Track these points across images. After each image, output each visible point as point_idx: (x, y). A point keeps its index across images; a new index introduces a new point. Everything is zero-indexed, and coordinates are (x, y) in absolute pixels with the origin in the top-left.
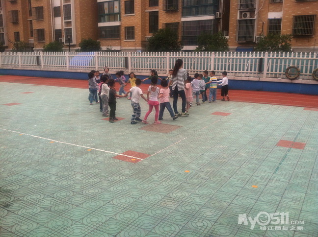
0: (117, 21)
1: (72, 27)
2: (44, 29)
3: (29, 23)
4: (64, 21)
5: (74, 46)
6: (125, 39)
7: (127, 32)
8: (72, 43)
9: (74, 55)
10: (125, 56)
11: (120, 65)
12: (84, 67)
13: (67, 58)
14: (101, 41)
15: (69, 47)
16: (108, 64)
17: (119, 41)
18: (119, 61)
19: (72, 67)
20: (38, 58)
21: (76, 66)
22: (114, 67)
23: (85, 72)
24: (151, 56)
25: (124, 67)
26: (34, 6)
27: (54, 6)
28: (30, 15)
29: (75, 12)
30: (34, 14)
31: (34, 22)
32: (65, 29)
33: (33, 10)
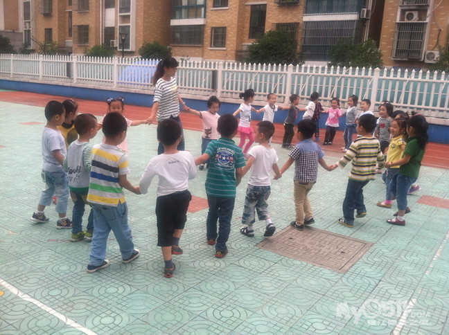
0: (200, 17)
1: (130, 24)
2: (88, 26)
3: (67, 15)
4: (119, 14)
5: (132, 53)
6: (211, 47)
7: (215, 35)
8: (129, 48)
9: (127, 63)
10: (212, 68)
11: (203, 85)
12: (141, 85)
13: (115, 68)
14: (174, 48)
15: (124, 54)
16: (181, 81)
17: (201, 49)
18: (201, 77)
19: (122, 83)
20: (69, 65)
21: (130, 82)
22: (191, 87)
23: (142, 92)
24: (259, 70)
25: (209, 87)
28: (70, 3)
29: (137, 2)
30: (75, 1)
31: (75, 14)
32: (120, 26)
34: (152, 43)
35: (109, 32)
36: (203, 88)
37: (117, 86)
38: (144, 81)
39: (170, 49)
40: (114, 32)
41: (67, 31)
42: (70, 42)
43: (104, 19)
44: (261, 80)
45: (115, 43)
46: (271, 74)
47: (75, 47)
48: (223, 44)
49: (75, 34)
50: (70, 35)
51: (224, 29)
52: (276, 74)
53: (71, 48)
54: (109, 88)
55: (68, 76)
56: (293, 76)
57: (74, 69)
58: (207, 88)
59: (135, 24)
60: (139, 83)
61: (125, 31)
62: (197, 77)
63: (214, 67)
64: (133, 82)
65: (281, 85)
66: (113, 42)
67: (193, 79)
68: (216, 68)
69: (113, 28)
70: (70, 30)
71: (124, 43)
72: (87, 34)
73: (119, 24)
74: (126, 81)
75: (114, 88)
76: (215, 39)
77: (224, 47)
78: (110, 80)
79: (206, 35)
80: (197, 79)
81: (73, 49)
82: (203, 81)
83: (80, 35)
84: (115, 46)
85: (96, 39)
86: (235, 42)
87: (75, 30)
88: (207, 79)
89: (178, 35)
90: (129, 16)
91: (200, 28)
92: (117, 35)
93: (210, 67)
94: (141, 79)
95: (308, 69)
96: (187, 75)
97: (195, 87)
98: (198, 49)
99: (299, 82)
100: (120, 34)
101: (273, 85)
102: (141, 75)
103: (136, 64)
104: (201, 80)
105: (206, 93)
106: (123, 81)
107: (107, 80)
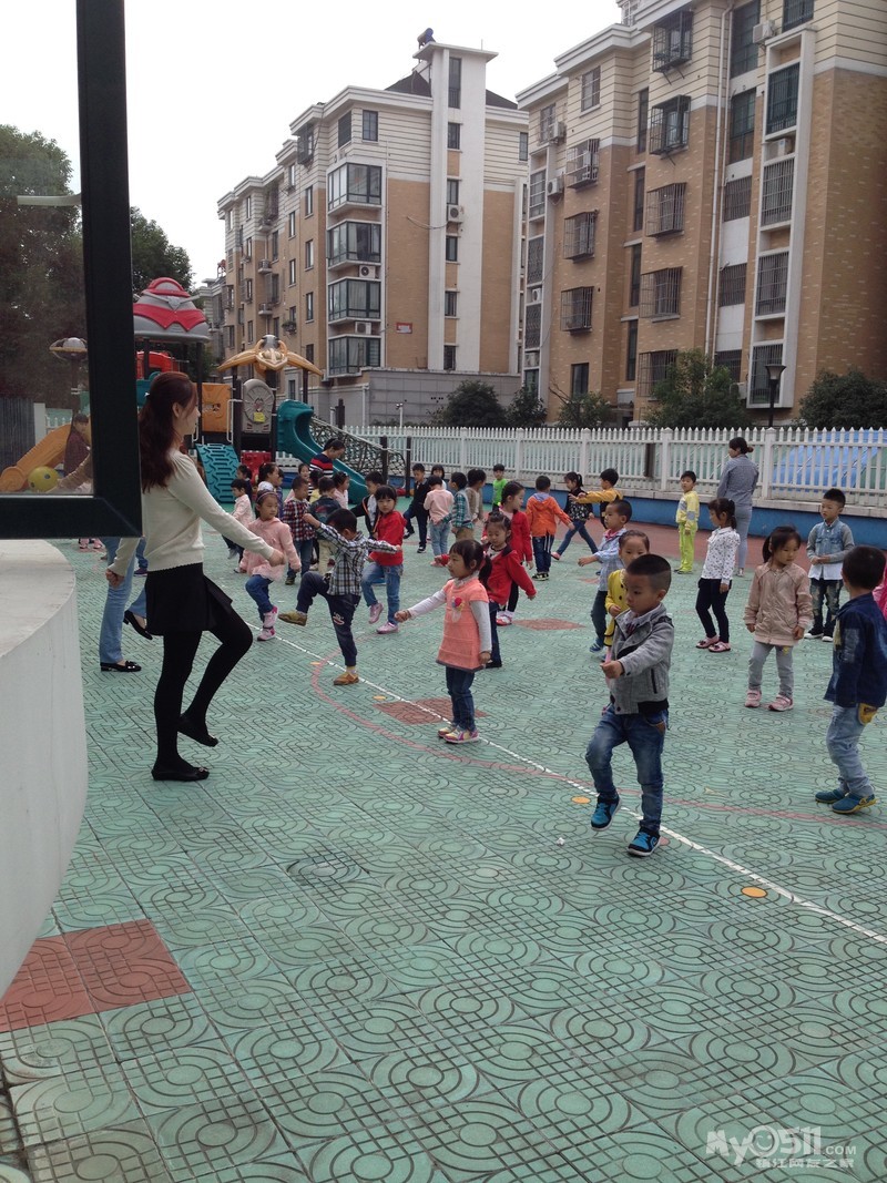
1: (783, 341)
3: (626, 329)
4: (755, 318)
8: (777, 401)
9: (797, 440)
13: (767, 454)
15: (772, 416)
20: (650, 450)
21: (803, 484)
26: (651, 269)
27: (722, 264)
28: (635, 301)
29: (803, 284)
30: (647, 295)
31: (644, 327)
32: (756, 349)
33: (647, 283)
40: (740, 362)
41: (623, 366)
42: (629, 393)
43: (715, 333)
45: (741, 389)
47: (642, 402)
49: (643, 375)
53: (631, 406)
59: (795, 339)
66: (738, 388)
70: (631, 361)
73: (754, 343)
81: (637, 410)
83: (655, 374)
84: (741, 397)
87: (642, 363)
90: (781, 321)
92: (749, 369)
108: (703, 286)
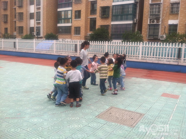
0: (70, 23)
1: (40, 26)
2: (23, 27)
3: (14, 22)
4: (36, 22)
5: (41, 38)
6: (74, 34)
7: (76, 30)
8: (40, 36)
9: (39, 42)
10: (75, 43)
11: (71, 50)
12: (45, 50)
13: (34, 44)
14: (59, 35)
15: (38, 38)
16: (62, 49)
17: (70, 36)
18: (71, 47)
19: (37, 50)
20: (15, 43)
21: (41, 49)
22: (66, 51)
23: (46, 53)
24: (94, 44)
25: (74, 51)
26: (18, 12)
27: (30, 12)
28: (15, 18)
29: (43, 17)
30: (17, 17)
31: (17, 22)
32: (36, 27)
33: (17, 14)
34: (50, 33)
35: (32, 29)
36: (72, 51)
37: (35, 51)
38: (47, 49)
39: (58, 36)
40: (34, 29)
41: (14, 29)
42: (15, 33)
43: (29, 24)
44: (95, 48)
45: (34, 33)
46: (99, 45)
47: (17, 35)
48: (79, 34)
49: (17, 30)
50: (15, 30)
51: (79, 28)
52: (101, 45)
53: (16, 36)
54: (32, 52)
55: (14, 47)
56: (108, 46)
57: (17, 44)
58: (73, 51)
59: (42, 26)
60: (45, 49)
61: (38, 29)
62: (69, 47)
63: (76, 43)
64: (42, 49)
65: (103, 50)
66: (33, 33)
67: (67, 48)
68: (77, 43)
69: (34, 27)
70: (15, 28)
71: (38, 33)
72: (22, 30)
73: (36, 26)
74: (39, 49)
75: (34, 52)
76: (76, 31)
77: (80, 35)
78: (32, 49)
79: (72, 30)
80: (69, 48)
81: (17, 36)
82: (72, 48)
83: (19, 30)
84: (34, 35)
85: (26, 32)
86: (84, 33)
87: (17, 28)
88: (73, 47)
89: (61, 30)
90: (40, 23)
91: (70, 27)
92: (35, 30)
93: (74, 43)
94: (45, 48)
95: (114, 43)
96: (65, 46)
97: (68, 51)
98: (69, 36)
99: (110, 48)
100: (36, 30)
101: (100, 50)
102: (45, 46)
103: (43, 42)
104: (71, 48)
105: (73, 53)
106: (38, 49)
107: (31, 49)
108: (27, 16)
